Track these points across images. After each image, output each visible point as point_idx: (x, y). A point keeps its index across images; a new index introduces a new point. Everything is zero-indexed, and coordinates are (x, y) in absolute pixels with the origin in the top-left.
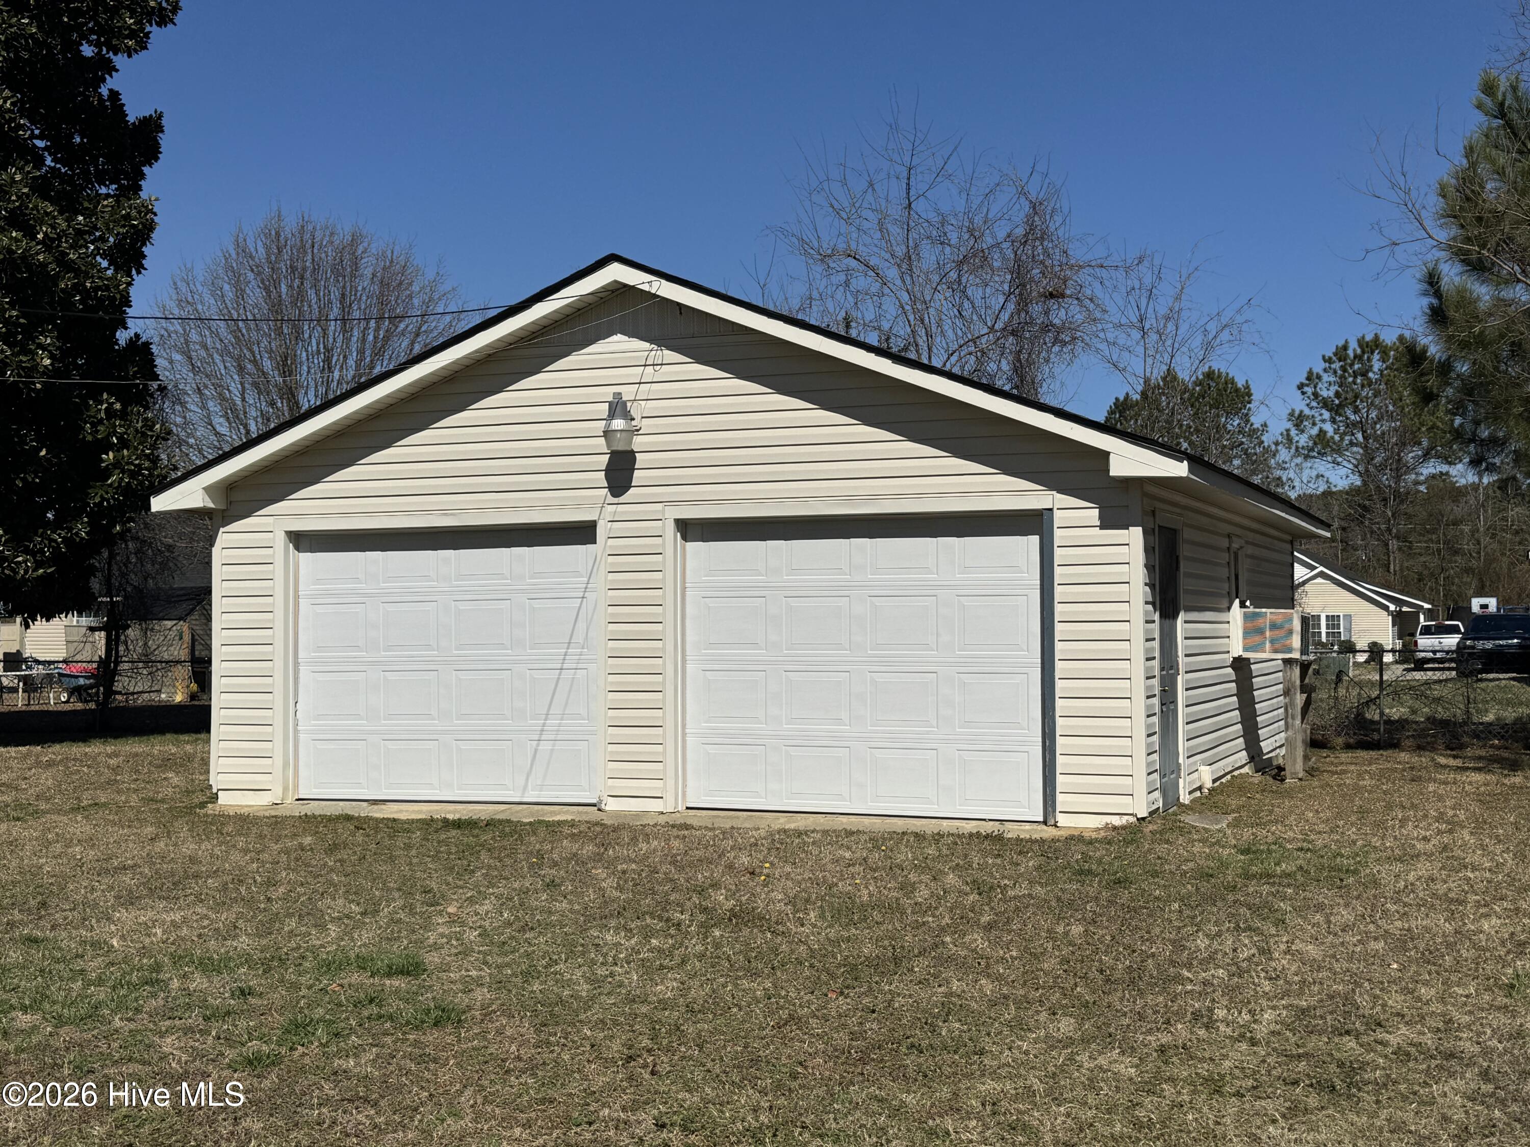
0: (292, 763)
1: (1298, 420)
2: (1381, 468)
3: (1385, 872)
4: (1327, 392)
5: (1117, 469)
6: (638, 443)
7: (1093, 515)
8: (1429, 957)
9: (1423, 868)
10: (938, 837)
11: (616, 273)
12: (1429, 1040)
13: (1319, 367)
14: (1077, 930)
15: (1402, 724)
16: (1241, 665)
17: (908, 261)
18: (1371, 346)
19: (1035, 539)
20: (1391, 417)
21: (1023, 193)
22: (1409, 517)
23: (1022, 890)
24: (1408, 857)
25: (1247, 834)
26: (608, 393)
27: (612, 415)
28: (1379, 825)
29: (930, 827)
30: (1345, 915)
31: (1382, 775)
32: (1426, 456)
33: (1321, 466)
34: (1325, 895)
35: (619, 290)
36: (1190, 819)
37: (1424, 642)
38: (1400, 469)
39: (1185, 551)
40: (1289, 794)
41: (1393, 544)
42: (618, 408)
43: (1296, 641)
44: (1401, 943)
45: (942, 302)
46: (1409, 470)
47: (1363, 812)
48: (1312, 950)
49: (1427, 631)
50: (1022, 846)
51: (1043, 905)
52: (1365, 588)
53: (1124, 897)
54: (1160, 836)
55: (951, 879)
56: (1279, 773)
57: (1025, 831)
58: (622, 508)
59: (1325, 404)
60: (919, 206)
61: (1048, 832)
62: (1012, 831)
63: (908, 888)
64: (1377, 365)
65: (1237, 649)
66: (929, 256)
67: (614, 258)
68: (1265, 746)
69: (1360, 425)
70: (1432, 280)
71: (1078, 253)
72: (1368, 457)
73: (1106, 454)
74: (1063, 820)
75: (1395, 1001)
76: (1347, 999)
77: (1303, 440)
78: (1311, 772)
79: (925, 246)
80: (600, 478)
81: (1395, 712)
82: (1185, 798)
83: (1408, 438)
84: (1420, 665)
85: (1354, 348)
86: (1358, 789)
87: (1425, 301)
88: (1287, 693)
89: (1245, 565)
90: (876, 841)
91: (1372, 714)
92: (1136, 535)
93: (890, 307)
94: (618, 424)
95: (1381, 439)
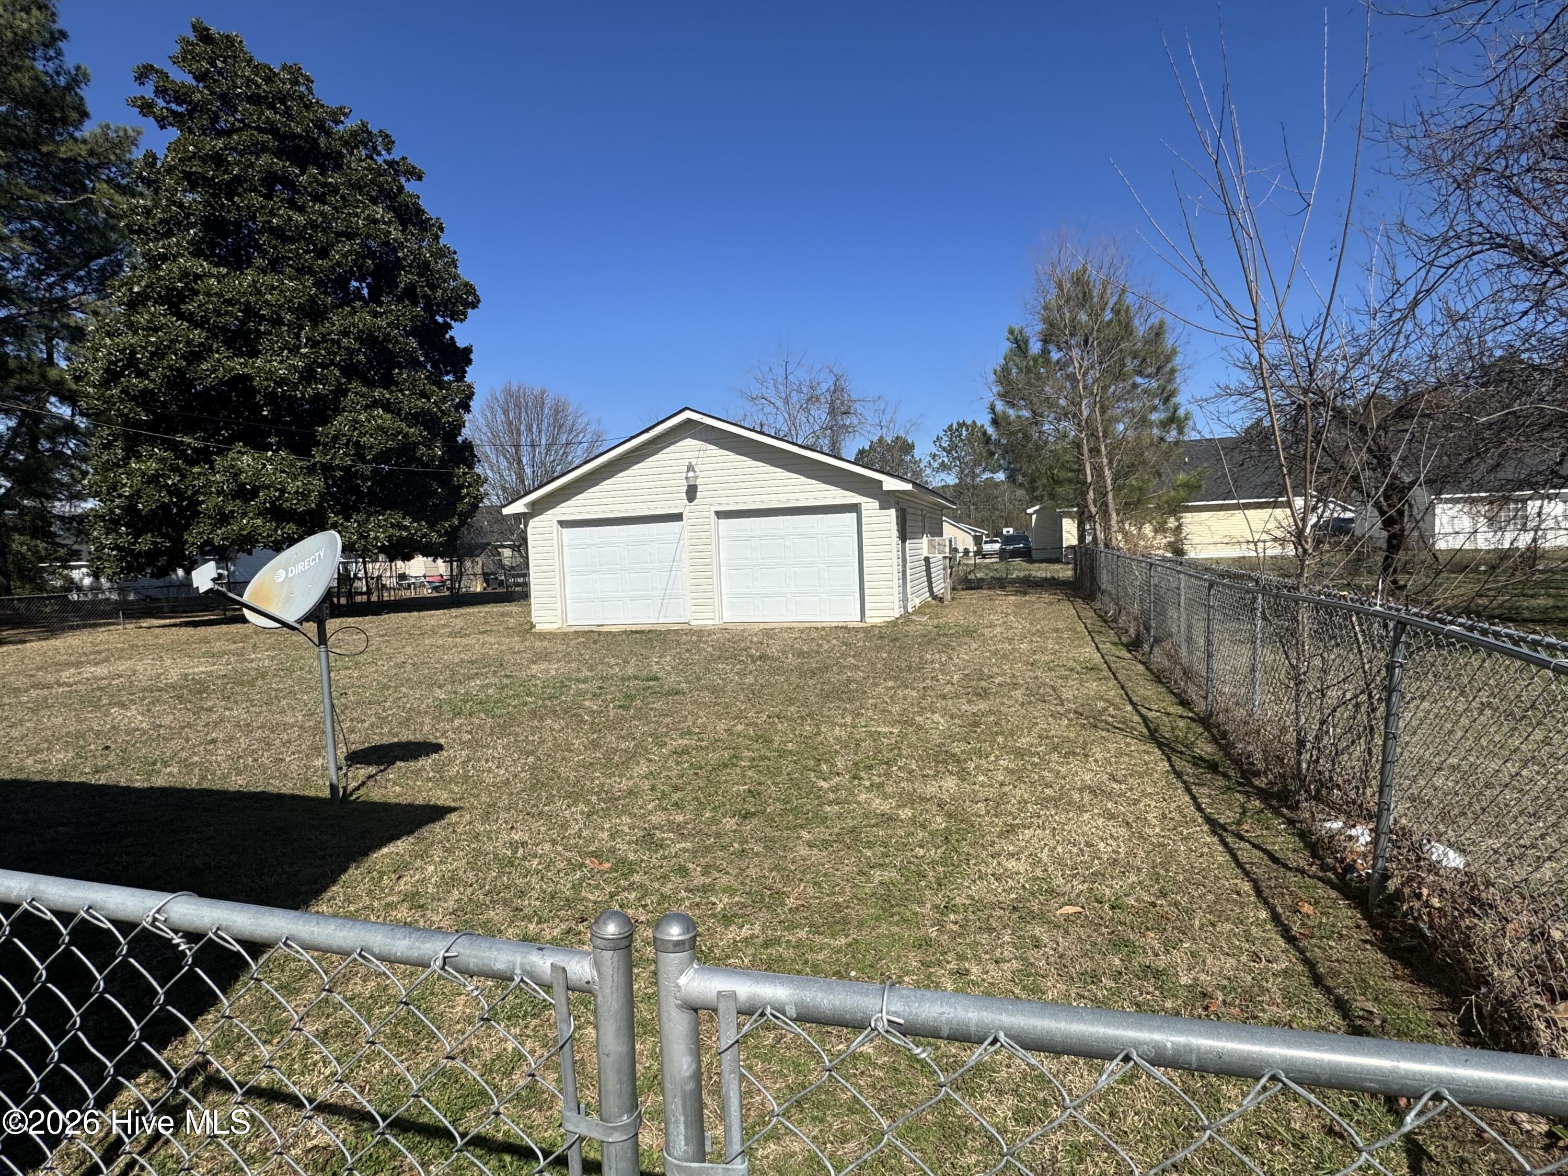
0: (564, 612)
1: (934, 456)
2: (966, 476)
3: (985, 631)
4: (945, 445)
5: (886, 487)
6: (698, 482)
7: (877, 504)
8: (1005, 656)
9: (998, 629)
10: (823, 628)
11: (687, 415)
12: (1008, 680)
13: (942, 434)
14: (885, 655)
15: (982, 580)
16: (927, 559)
17: (787, 402)
18: (962, 425)
19: (855, 515)
20: (970, 454)
21: (831, 371)
22: (978, 496)
23: (861, 644)
24: (992, 626)
25: (936, 621)
26: (687, 462)
27: (688, 471)
28: (981, 616)
29: (819, 625)
30: (975, 646)
31: (979, 599)
32: (984, 470)
33: (943, 475)
34: (966, 640)
35: (689, 421)
36: (914, 618)
37: (987, 547)
38: (974, 476)
39: (908, 517)
40: (947, 607)
41: (972, 507)
42: (690, 468)
43: (947, 550)
44: (995, 653)
45: (801, 417)
46: (978, 476)
47: (975, 612)
48: (966, 657)
49: (986, 542)
50: (856, 630)
51: (870, 648)
52: (962, 526)
53: (898, 644)
54: (904, 624)
55: (834, 642)
56: (941, 600)
57: (855, 625)
58: (693, 506)
59: (944, 449)
60: (790, 377)
61: (864, 625)
62: (850, 625)
63: (820, 646)
64: (964, 433)
65: (926, 554)
66: (795, 396)
67: (686, 409)
68: (935, 590)
69: (958, 458)
70: (993, 409)
71: (854, 396)
72: (962, 472)
73: (881, 482)
74: (868, 620)
75: (995, 670)
76: (980, 670)
77: (936, 465)
78: (953, 599)
79: (794, 394)
80: (684, 496)
81: (979, 575)
82: (910, 610)
83: (977, 463)
84: (984, 557)
85: (955, 426)
86: (972, 604)
87: (990, 416)
88: (944, 569)
89: (927, 520)
90: (802, 631)
91: (972, 576)
92: (893, 512)
93: (780, 419)
94: (691, 474)
95: (966, 464)
